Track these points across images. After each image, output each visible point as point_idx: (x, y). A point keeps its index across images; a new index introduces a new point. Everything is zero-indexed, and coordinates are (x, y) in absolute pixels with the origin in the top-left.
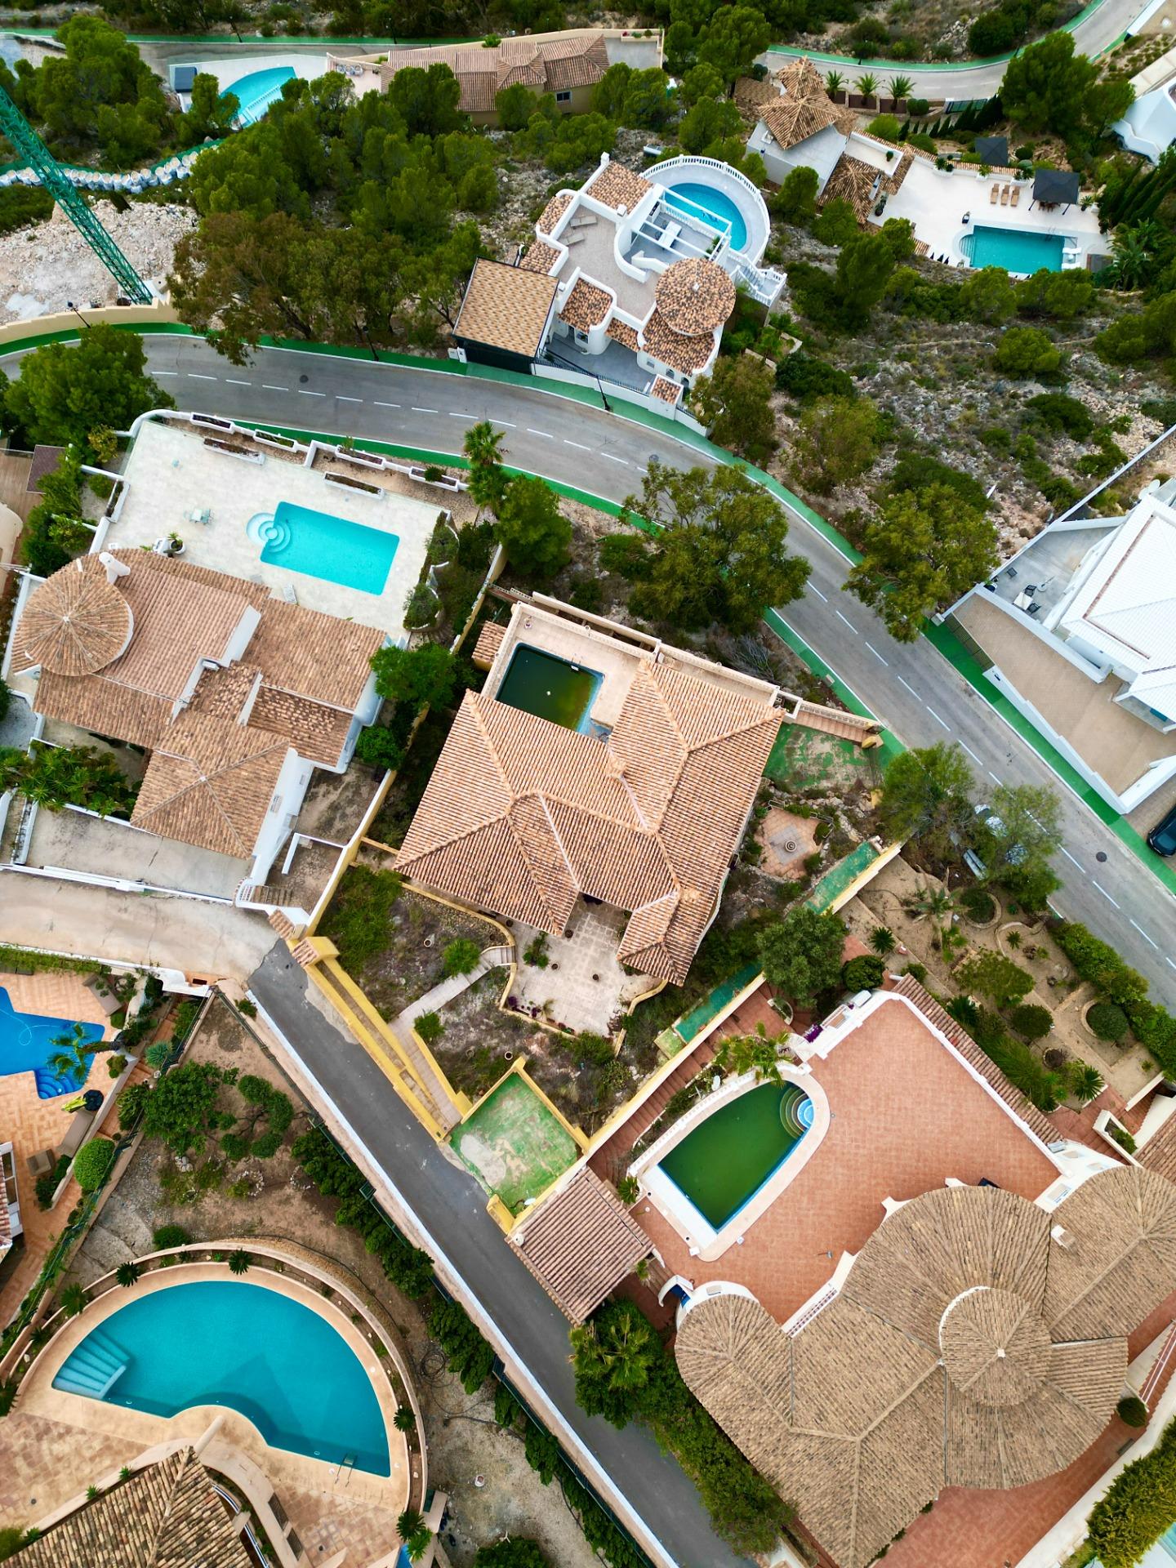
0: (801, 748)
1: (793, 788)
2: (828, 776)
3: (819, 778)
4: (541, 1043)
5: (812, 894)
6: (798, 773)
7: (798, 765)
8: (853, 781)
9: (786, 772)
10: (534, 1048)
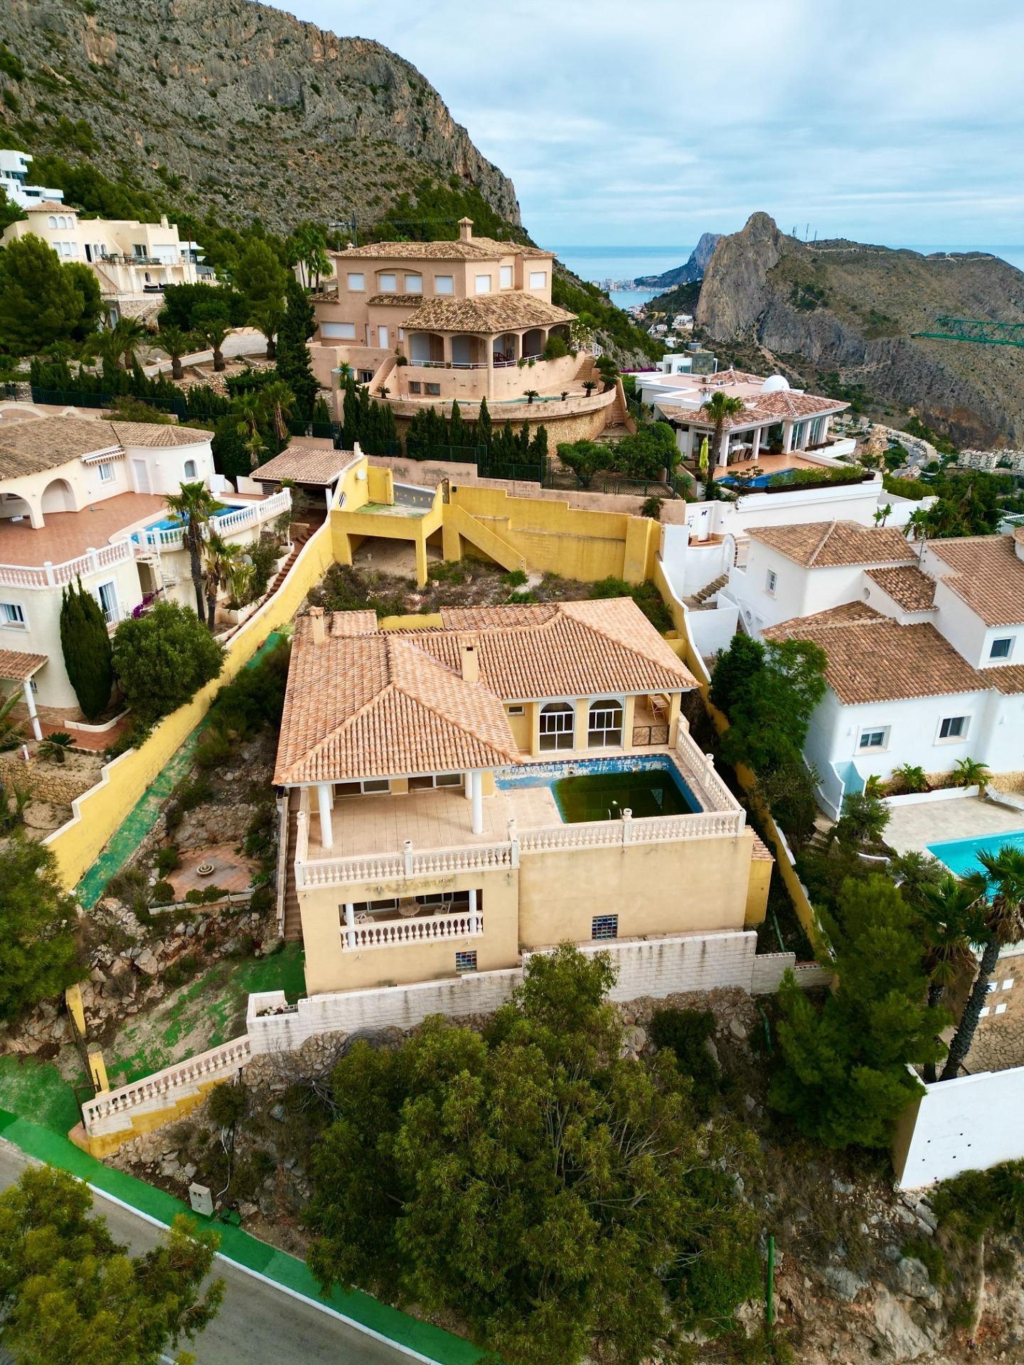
0: (224, 1018)
1: (221, 966)
2: (168, 1015)
3: (182, 1003)
4: (413, 603)
5: (161, 808)
6: (219, 988)
7: (223, 995)
8: (120, 1037)
9: (238, 977)
10: (417, 597)
